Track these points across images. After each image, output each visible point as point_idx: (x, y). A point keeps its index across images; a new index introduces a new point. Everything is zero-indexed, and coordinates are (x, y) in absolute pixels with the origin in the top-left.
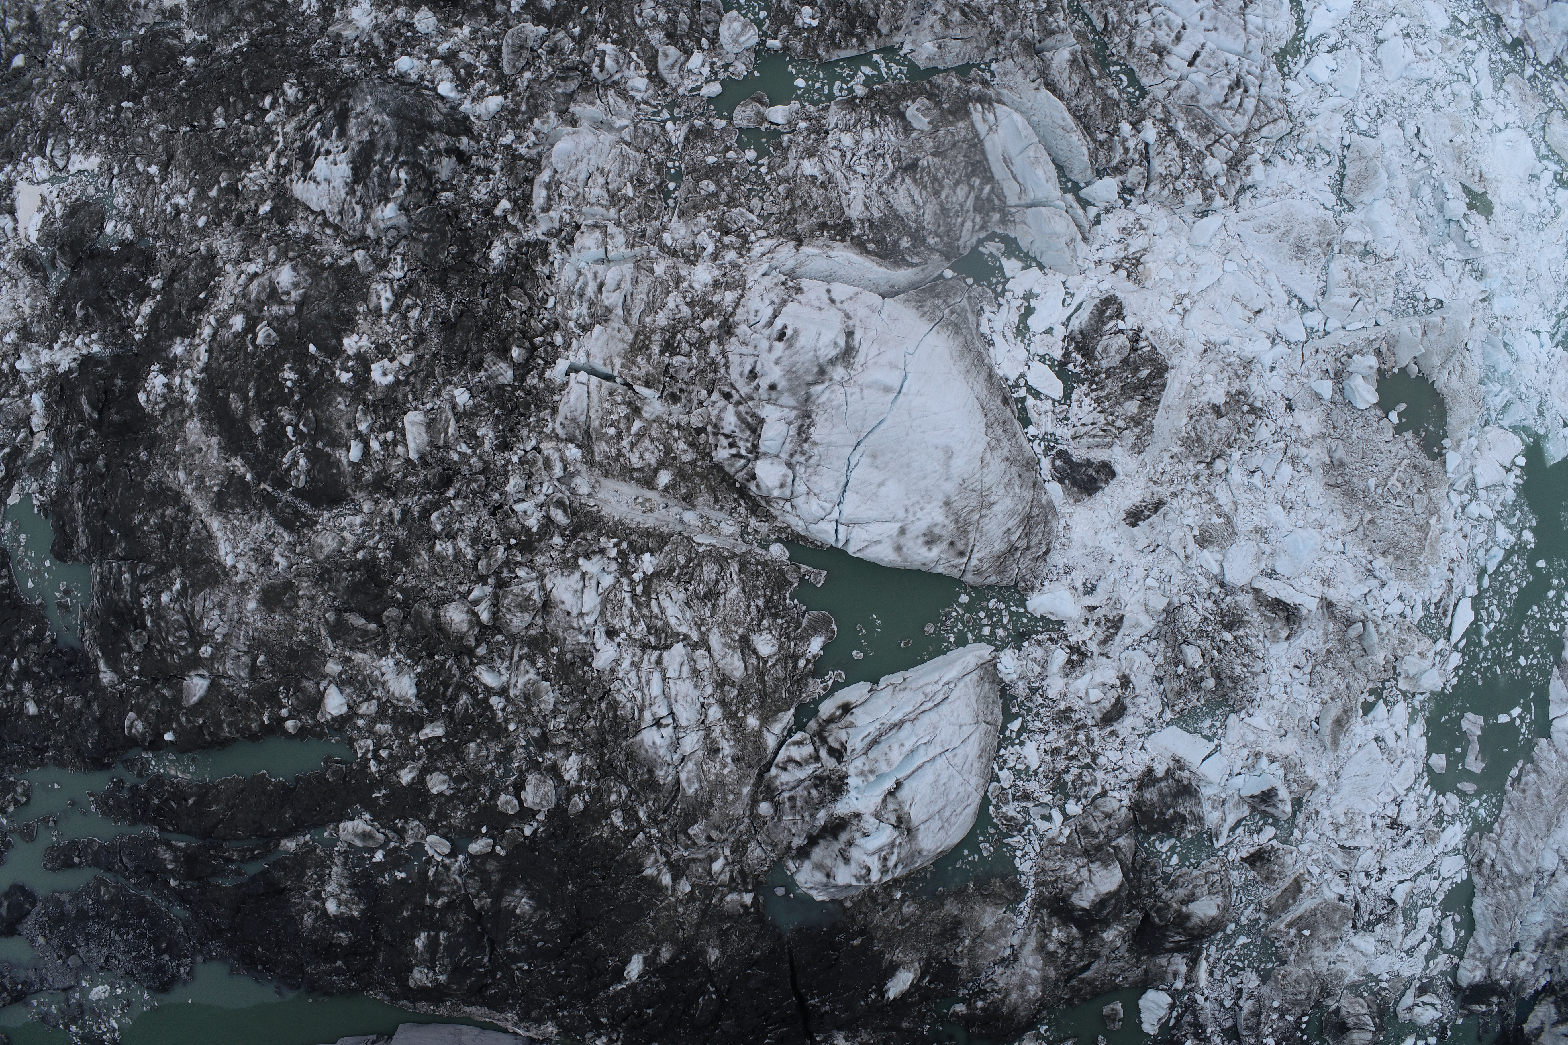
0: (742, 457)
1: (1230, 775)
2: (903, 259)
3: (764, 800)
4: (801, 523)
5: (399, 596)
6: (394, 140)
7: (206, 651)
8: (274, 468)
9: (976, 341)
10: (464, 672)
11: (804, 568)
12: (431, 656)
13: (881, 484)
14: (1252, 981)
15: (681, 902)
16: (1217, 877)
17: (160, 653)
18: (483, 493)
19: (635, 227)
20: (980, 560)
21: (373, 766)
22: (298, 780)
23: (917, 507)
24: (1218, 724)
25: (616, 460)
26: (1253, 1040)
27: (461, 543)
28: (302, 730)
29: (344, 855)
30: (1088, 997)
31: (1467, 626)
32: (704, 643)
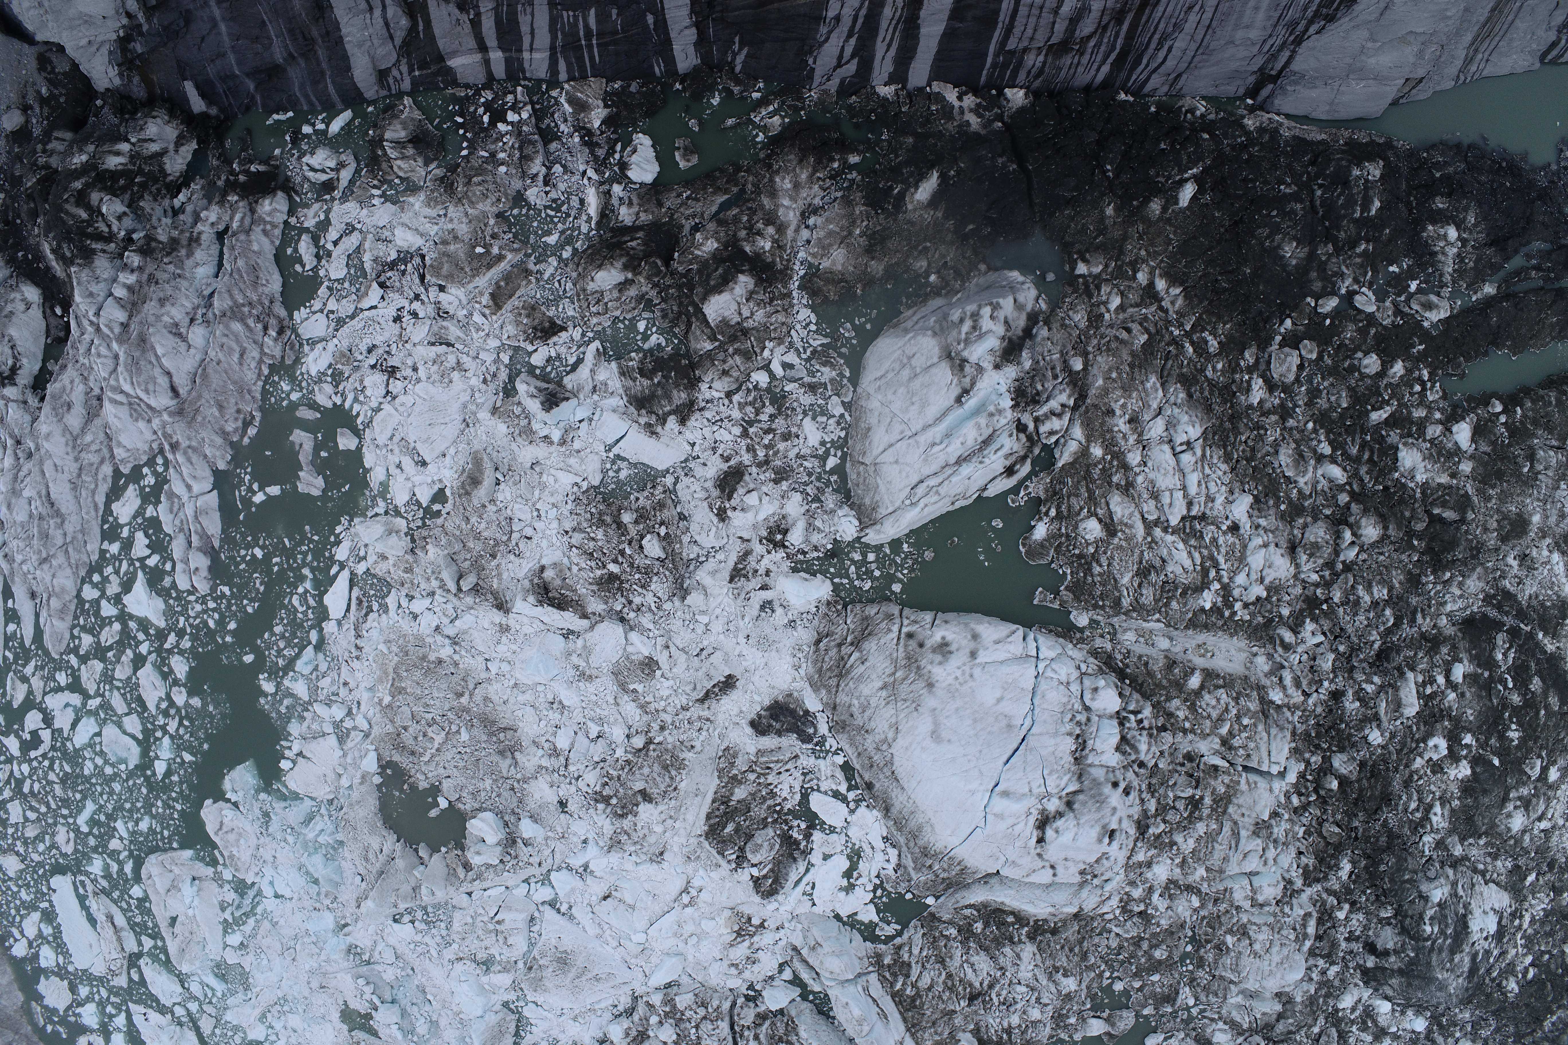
0: (1132, 712)
1: (591, 420)
2: (978, 911)
3: (1078, 372)
4: (1070, 653)
5: (1416, 543)
6: (1434, 958)
8: (1520, 647)
9: (902, 840)
10: (1357, 476)
11: (1056, 606)
12: (1386, 488)
13: (999, 700)
14: (534, 195)
15: (1143, 261)
16: (593, 309)
18: (1354, 650)
19: (1223, 907)
20: (890, 630)
21: (1425, 375)
22: (1486, 354)
23: (961, 680)
24: (611, 473)
25: (1239, 694)
26: (525, 128)
27: (1367, 599)
28: (1487, 404)
29: (1443, 285)
30: (717, 174)
31: (331, 590)
32: (1149, 526)
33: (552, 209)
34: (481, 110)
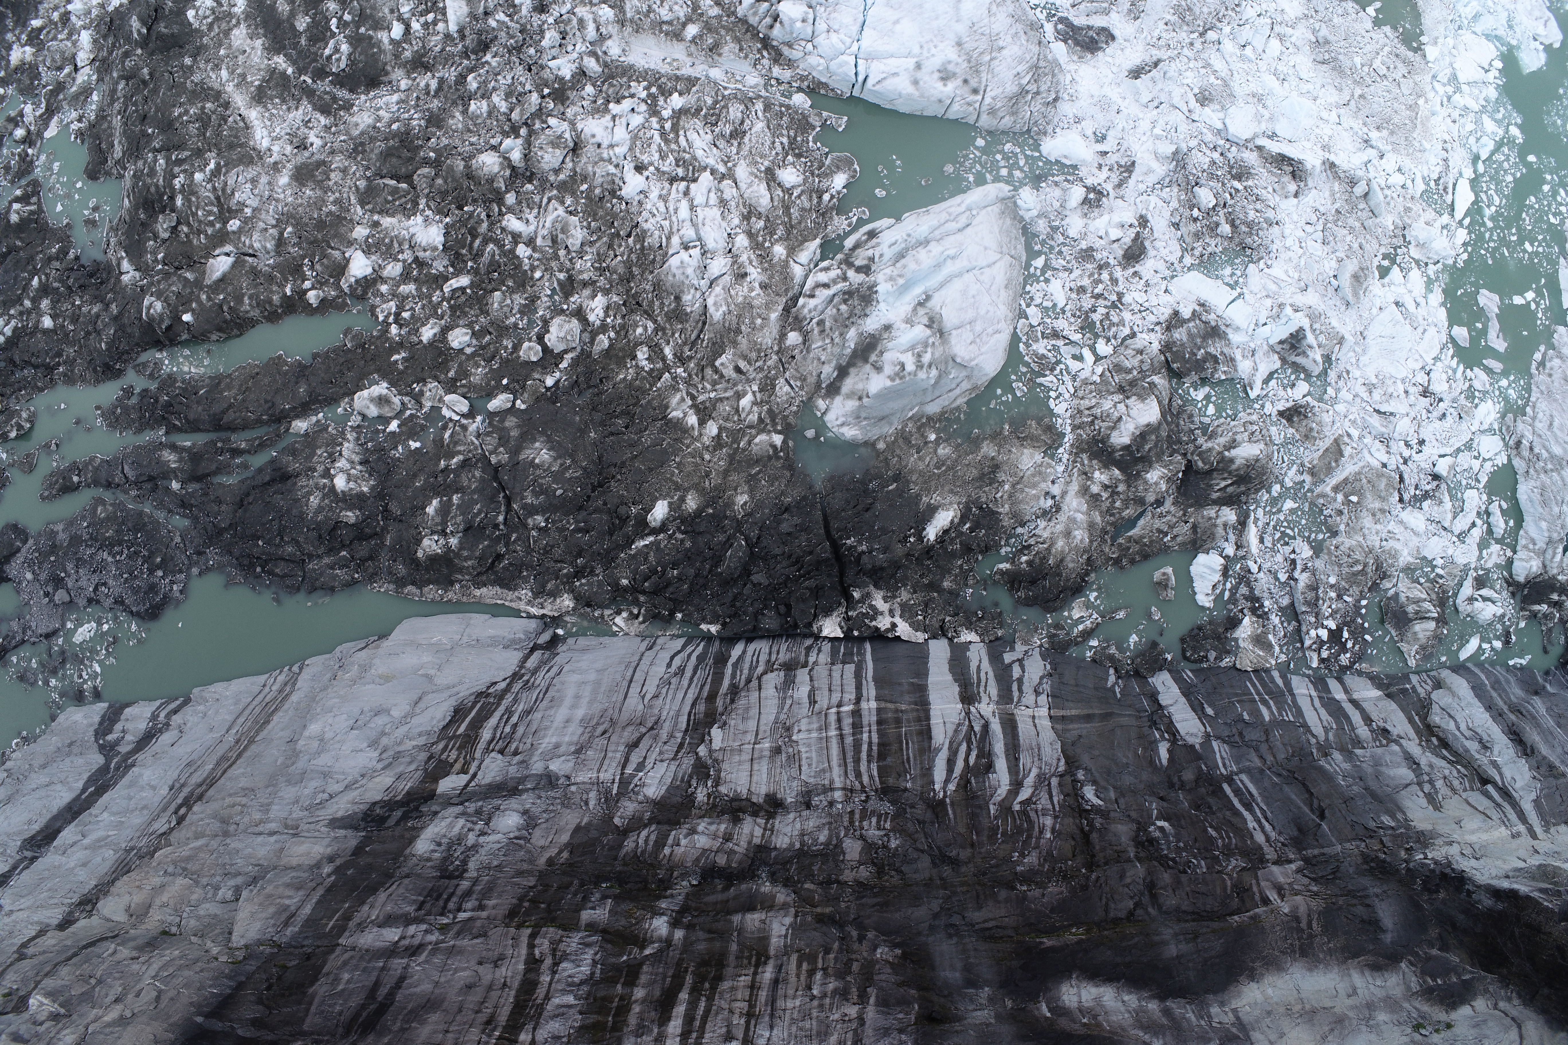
1: (1257, 324)
3: (792, 331)
4: (822, 61)
5: (432, 154)
7: (234, 225)
8: (316, 61)
10: (492, 224)
11: (825, 114)
12: (460, 208)
13: (897, 22)
14: (1305, 552)
15: (707, 448)
16: (1256, 427)
17: (187, 236)
18: (518, 49)
20: (993, 99)
21: (394, 329)
22: (315, 356)
23: (931, 45)
24: (1238, 273)
25: (647, 15)
26: (1313, 620)
27: (495, 99)
28: (323, 301)
29: (357, 429)
30: (1138, 558)
31: (1468, 204)
32: (730, 175)
33: (1288, 535)
34: (1349, 645)
